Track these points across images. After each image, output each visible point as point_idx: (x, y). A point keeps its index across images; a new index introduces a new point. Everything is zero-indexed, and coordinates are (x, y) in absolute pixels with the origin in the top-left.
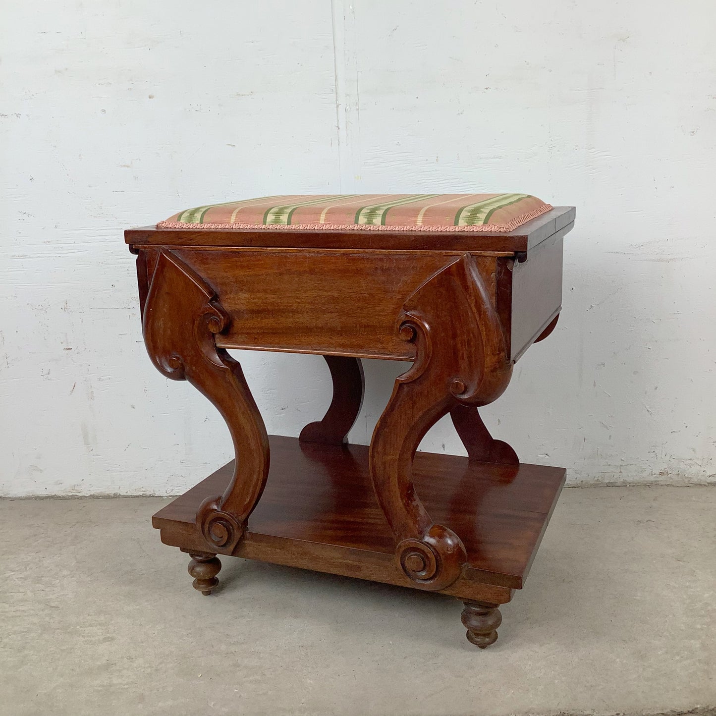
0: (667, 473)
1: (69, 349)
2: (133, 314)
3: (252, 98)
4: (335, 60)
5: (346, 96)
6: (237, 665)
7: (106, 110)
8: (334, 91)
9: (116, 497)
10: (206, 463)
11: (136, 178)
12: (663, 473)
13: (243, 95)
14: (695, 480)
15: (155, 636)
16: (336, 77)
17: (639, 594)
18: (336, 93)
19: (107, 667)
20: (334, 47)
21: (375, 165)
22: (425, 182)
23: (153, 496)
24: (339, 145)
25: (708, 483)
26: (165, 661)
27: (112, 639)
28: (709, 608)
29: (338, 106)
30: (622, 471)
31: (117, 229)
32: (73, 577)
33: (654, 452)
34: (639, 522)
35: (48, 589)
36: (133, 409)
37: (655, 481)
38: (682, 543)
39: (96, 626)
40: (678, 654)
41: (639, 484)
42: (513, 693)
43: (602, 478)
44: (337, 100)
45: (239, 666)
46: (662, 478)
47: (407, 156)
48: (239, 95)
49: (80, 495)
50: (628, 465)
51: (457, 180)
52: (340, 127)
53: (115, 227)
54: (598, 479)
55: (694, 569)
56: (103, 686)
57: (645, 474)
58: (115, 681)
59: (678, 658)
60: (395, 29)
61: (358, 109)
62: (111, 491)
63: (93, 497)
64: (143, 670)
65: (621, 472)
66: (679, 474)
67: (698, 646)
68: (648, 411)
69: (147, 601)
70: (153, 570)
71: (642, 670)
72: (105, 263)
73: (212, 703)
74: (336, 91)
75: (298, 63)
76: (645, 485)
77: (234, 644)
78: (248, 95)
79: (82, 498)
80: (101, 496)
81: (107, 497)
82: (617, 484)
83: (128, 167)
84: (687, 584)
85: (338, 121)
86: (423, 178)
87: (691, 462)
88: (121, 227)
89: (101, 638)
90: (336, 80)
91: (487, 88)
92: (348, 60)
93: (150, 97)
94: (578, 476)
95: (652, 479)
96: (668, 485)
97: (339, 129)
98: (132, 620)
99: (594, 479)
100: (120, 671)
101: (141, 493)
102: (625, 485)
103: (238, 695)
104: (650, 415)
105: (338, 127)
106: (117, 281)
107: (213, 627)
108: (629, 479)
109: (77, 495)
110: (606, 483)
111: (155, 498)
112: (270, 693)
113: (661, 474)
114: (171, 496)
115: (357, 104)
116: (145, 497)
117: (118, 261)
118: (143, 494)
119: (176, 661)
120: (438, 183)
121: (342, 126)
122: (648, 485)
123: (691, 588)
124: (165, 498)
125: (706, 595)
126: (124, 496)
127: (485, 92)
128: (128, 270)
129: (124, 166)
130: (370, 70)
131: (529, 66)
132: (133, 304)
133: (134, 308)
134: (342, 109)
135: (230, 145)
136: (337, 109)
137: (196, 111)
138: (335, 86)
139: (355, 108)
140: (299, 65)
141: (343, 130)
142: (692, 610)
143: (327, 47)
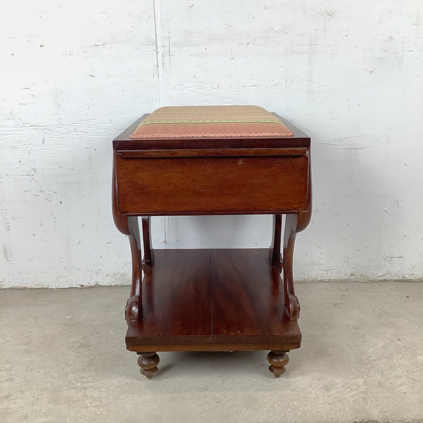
0: (355, 274)
2: (33, 179)
3: (104, 47)
4: (155, 24)
5: (162, 47)
6: (86, 396)
7: (14, 54)
8: (155, 44)
9: (25, 289)
10: (80, 269)
11: (33, 96)
12: (352, 274)
13: (98, 45)
14: (371, 279)
15: (38, 377)
16: (156, 35)
17: (330, 350)
18: (156, 46)
19: (7, 397)
20: (155, 17)
21: (180, 89)
22: (211, 100)
23: (47, 288)
24: (158, 77)
25: (379, 280)
26: (43, 393)
27: (13, 379)
28: (371, 359)
29: (157, 53)
31: (22, 127)
33: (347, 262)
34: (336, 304)
36: (34, 236)
37: (348, 279)
38: (359, 317)
39: (4, 371)
40: (349, 388)
41: (338, 281)
42: (249, 412)
43: (317, 277)
44: (157, 49)
45: (87, 397)
46: (352, 277)
47: (200, 84)
48: (96, 45)
49: (3, 287)
50: (332, 269)
51: (230, 99)
53: (21, 126)
54: (314, 278)
55: (365, 334)
56: (3, 409)
57: (342, 275)
58: (12, 406)
59: (349, 390)
60: (192, 6)
61: (170, 55)
62: (22, 286)
63: (11, 289)
64: (29, 399)
65: (328, 274)
66: (362, 275)
67: (361, 383)
68: (344, 238)
69: (36, 355)
70: (42, 336)
71: (327, 397)
72: (15, 147)
73: (69, 420)
74: (156, 43)
75: (133, 26)
76: (342, 281)
77: (86, 383)
78: (102, 45)
79: (5, 289)
80: (15, 288)
81: (20, 289)
82: (326, 281)
83: (28, 89)
84: (359, 343)
85: (157, 62)
86: (209, 98)
87: (369, 268)
88: (25, 126)
89: (6, 378)
90: (156, 37)
91: (248, 44)
92: (163, 25)
93: (41, 46)
94: (303, 276)
95: (346, 277)
96: (355, 282)
97: (158, 67)
98: (26, 367)
99: (312, 278)
100: (15, 400)
101: (40, 287)
102: (330, 281)
103: (85, 415)
104: (345, 240)
105: (158, 66)
106: (23, 158)
107: (74, 372)
108: (332, 278)
109: (1, 288)
110: (319, 280)
111: (49, 290)
112: (104, 413)
113: (351, 275)
114: (58, 288)
115: (169, 52)
116: (42, 289)
117: (23, 146)
118: (41, 287)
119: (50, 393)
120: (219, 101)
121: (160, 65)
122: (344, 281)
123: (362, 346)
124: (55, 289)
125: (370, 350)
126: (30, 288)
127: (247, 46)
128: (29, 152)
129: (26, 88)
130: (176, 31)
131: (273, 30)
132: (33, 172)
133: (33, 175)
134: (160, 55)
135: (91, 76)
136: (157, 55)
137: (70, 55)
138: (155, 41)
139: (168, 54)
140: (133, 27)
141: (161, 67)
142: (360, 360)
143: (150, 17)
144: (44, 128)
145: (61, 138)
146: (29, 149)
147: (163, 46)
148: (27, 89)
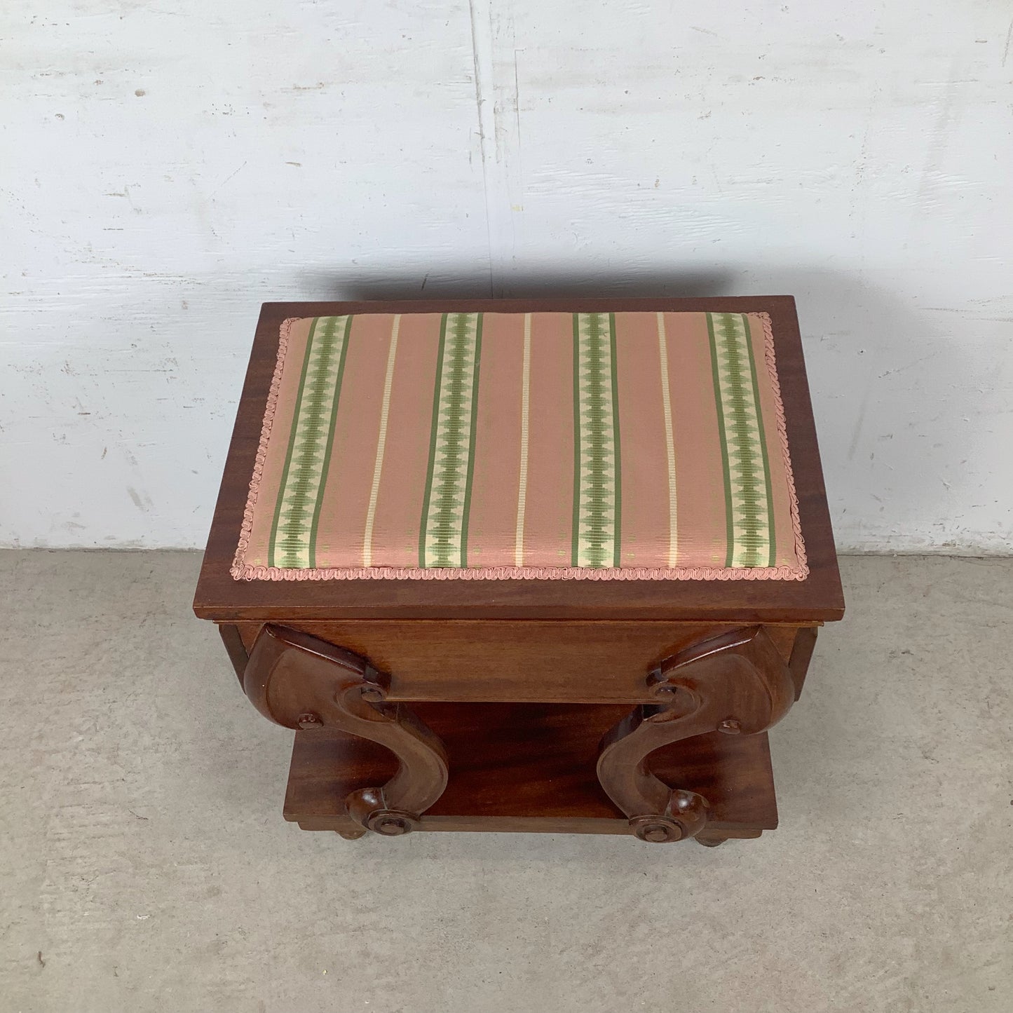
0: (954, 544)
1: (86, 414)
3: (322, 93)
7: (63, 114)
8: (473, 77)
11: (139, 211)
12: (948, 544)
13: (305, 88)
14: (992, 552)
16: (476, 57)
17: (860, 835)
18: (477, 84)
19: (218, 947)
20: (471, 8)
22: (633, 215)
24: (483, 161)
26: (283, 939)
27: (219, 891)
29: (479, 104)
30: (890, 541)
32: (157, 751)
33: (941, 524)
34: (893, 654)
35: (129, 778)
36: (194, 474)
37: (936, 552)
38: (940, 712)
39: (197, 863)
40: (883, 965)
41: (911, 555)
43: (861, 547)
44: (478, 94)
45: (368, 956)
46: (947, 549)
47: (605, 178)
48: (300, 88)
50: (901, 535)
51: (689, 211)
52: (485, 132)
54: (855, 548)
55: (942, 779)
56: (216, 984)
57: (922, 545)
58: (229, 975)
59: (881, 973)
61: (517, 109)
64: (258, 957)
65: (888, 542)
66: (970, 546)
67: (909, 950)
68: (945, 484)
74: (476, 77)
75: (404, 36)
76: (920, 555)
77: (362, 911)
78: (315, 89)
79: (146, 551)
81: (181, 551)
82: (880, 553)
83: (121, 195)
84: (926, 813)
85: (481, 126)
87: (992, 535)
89: (205, 888)
90: (476, 62)
91: (758, 78)
92: (498, 32)
93: (139, 94)
95: (931, 549)
96: (951, 556)
97: (483, 137)
99: (848, 547)
100: (233, 957)
102: (890, 554)
104: (947, 488)
105: (481, 135)
106: (139, 340)
107: (336, 874)
108: (898, 550)
109: (139, 549)
110: (865, 552)
113: (944, 545)
115: (516, 101)
117: (134, 316)
119: (296, 941)
121: (489, 132)
122: (924, 556)
123: (929, 824)
127: (753, 84)
128: (152, 327)
129: (114, 194)
130: (539, 48)
131: (843, 43)
132: (170, 366)
133: (171, 370)
134: (487, 108)
135: (291, 163)
136: (479, 107)
137: (224, 113)
138: (473, 72)
139: (512, 107)
140: (406, 38)
141: (490, 139)
142: (919, 873)
143: (457, 8)
144: (180, 279)
145: (229, 299)
146: (152, 321)
147: (496, 88)
148: (119, 197)
